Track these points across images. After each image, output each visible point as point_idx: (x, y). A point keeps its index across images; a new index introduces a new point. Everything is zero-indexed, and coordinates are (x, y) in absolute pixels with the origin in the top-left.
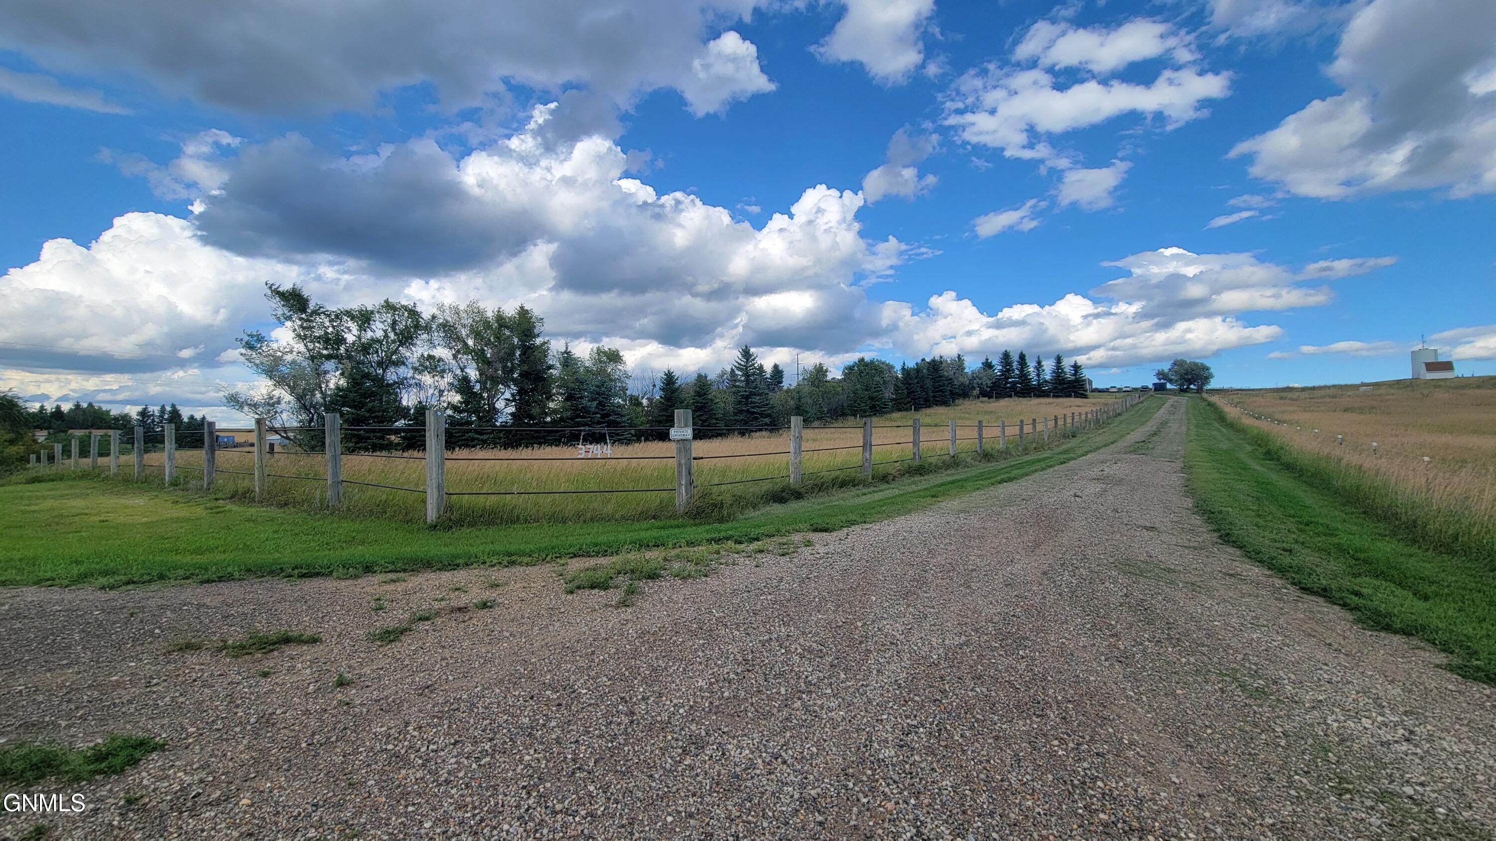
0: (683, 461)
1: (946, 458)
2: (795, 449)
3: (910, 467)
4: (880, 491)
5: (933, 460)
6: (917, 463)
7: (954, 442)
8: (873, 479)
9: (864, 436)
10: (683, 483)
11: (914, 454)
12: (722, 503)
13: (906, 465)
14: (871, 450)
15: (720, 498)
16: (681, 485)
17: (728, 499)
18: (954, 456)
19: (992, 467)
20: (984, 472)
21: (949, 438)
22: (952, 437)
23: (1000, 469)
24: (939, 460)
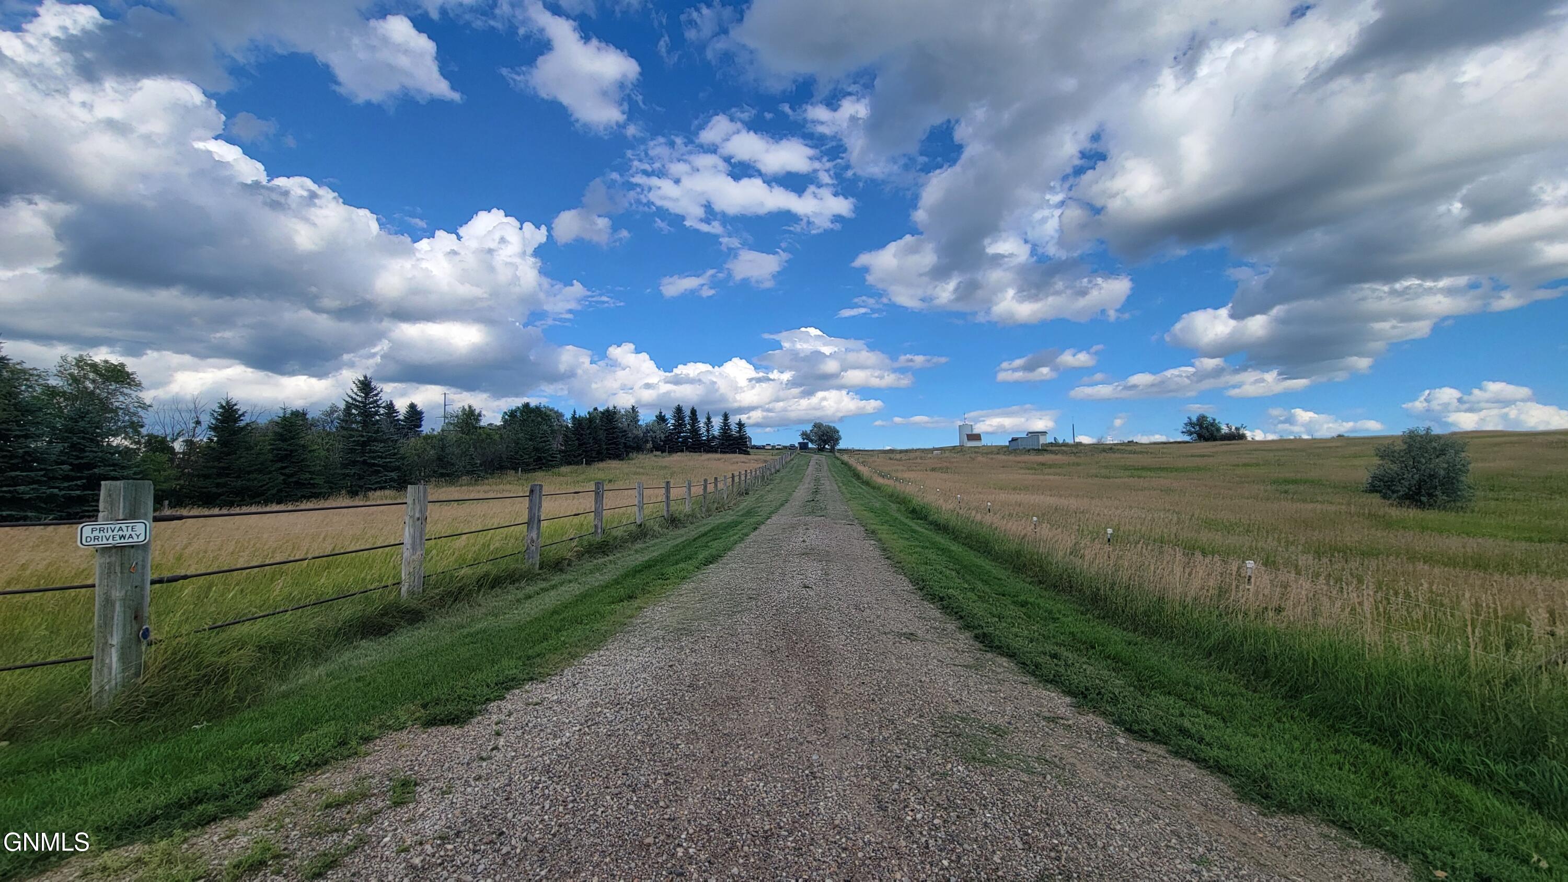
0: (117, 594)
1: (633, 527)
2: (414, 538)
3: (591, 545)
4: (553, 587)
5: (618, 533)
6: (599, 538)
7: (641, 508)
8: (540, 569)
9: (530, 509)
10: (115, 640)
11: (596, 526)
12: (225, 672)
13: (585, 543)
14: (539, 528)
15: (224, 660)
16: (106, 646)
17: (243, 658)
18: (641, 525)
19: (682, 536)
20: (677, 545)
21: (636, 503)
22: (639, 502)
23: (694, 540)
24: (625, 531)
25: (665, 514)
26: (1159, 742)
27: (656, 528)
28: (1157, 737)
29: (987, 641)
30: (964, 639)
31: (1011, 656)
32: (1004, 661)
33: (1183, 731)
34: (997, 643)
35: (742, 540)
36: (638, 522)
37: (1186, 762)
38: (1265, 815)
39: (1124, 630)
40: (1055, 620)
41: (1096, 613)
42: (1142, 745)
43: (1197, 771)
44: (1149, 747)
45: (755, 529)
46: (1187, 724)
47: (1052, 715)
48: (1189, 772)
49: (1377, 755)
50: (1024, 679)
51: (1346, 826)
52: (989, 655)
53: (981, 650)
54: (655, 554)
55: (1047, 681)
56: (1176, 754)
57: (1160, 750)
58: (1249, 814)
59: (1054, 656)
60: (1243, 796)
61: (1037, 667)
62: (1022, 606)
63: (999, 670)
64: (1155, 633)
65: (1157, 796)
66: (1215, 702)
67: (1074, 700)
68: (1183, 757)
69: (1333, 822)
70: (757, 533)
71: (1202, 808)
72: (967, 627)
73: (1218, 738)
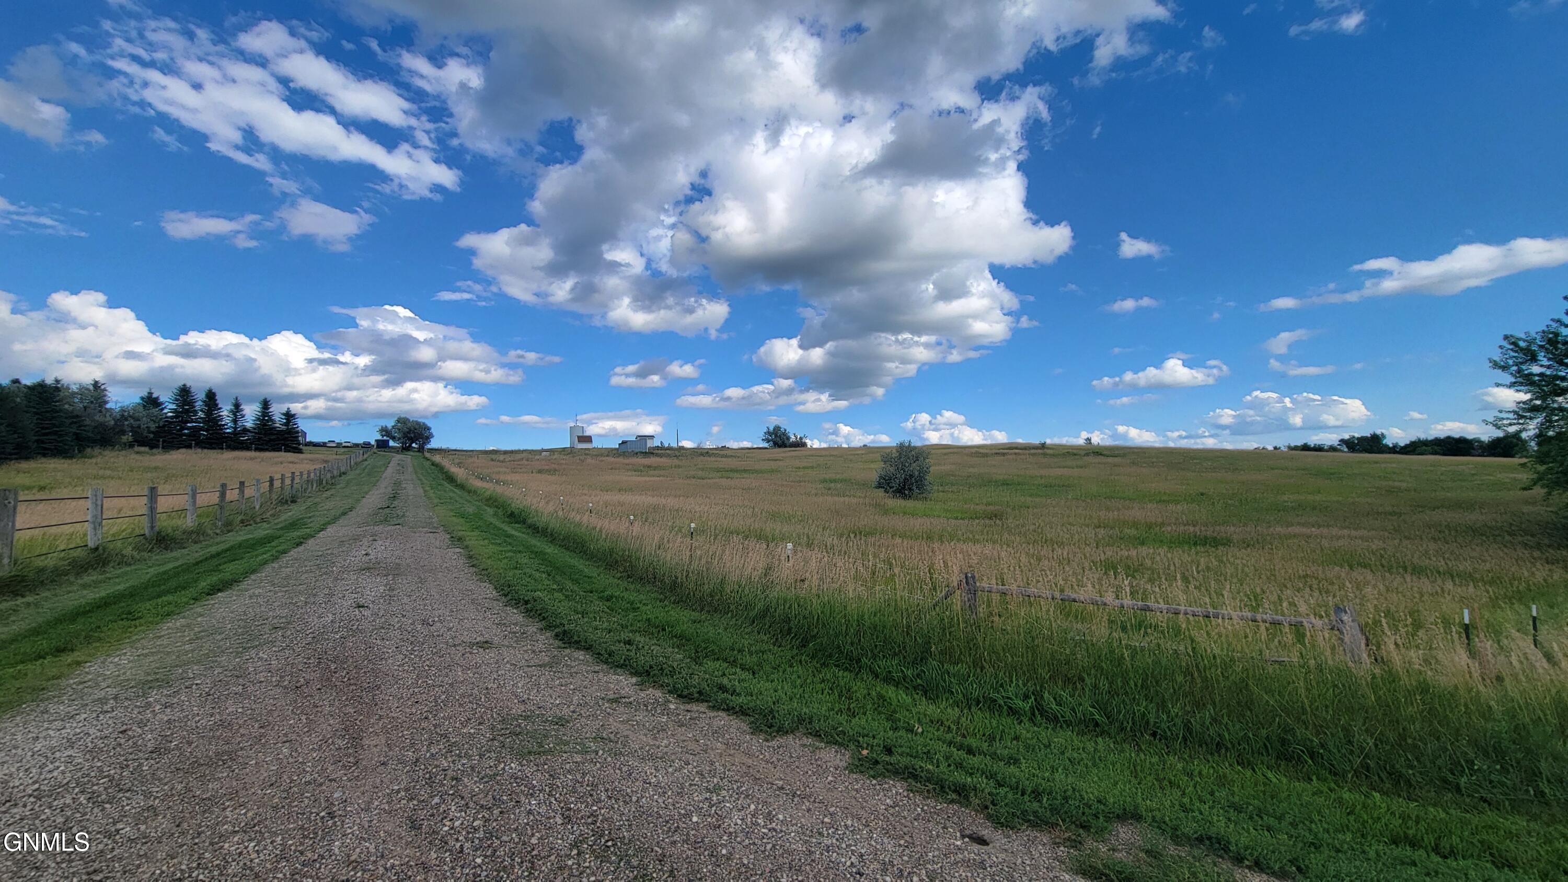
1: (80, 553)
5: (48, 562)
7: (98, 525)
18: (97, 549)
19: (177, 559)
20: (165, 573)
21: (89, 518)
22: (95, 516)
23: (197, 563)
24: (63, 559)
25: (147, 532)
26: (703, 701)
27: (128, 551)
28: (702, 697)
29: (567, 639)
30: (544, 640)
31: (587, 649)
32: (580, 655)
33: (722, 688)
34: (576, 638)
35: (275, 558)
36: (91, 544)
37: (720, 713)
38: (767, 741)
39: (693, 610)
40: (635, 609)
41: (672, 599)
42: (688, 707)
43: (727, 718)
44: (694, 707)
45: (299, 544)
46: (725, 681)
47: (617, 696)
48: (721, 719)
49: (845, 677)
50: (597, 668)
51: (817, 735)
52: (568, 651)
53: (559, 647)
54: (121, 587)
55: (617, 666)
56: (713, 708)
57: (702, 707)
58: (756, 743)
59: (629, 642)
60: (756, 730)
61: (610, 655)
62: (608, 600)
63: (573, 664)
64: (716, 611)
65: (692, 746)
66: (749, 660)
67: (639, 679)
68: (719, 709)
69: (810, 734)
70: (301, 548)
71: (724, 747)
72: (549, 627)
73: (746, 688)
